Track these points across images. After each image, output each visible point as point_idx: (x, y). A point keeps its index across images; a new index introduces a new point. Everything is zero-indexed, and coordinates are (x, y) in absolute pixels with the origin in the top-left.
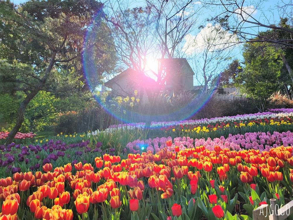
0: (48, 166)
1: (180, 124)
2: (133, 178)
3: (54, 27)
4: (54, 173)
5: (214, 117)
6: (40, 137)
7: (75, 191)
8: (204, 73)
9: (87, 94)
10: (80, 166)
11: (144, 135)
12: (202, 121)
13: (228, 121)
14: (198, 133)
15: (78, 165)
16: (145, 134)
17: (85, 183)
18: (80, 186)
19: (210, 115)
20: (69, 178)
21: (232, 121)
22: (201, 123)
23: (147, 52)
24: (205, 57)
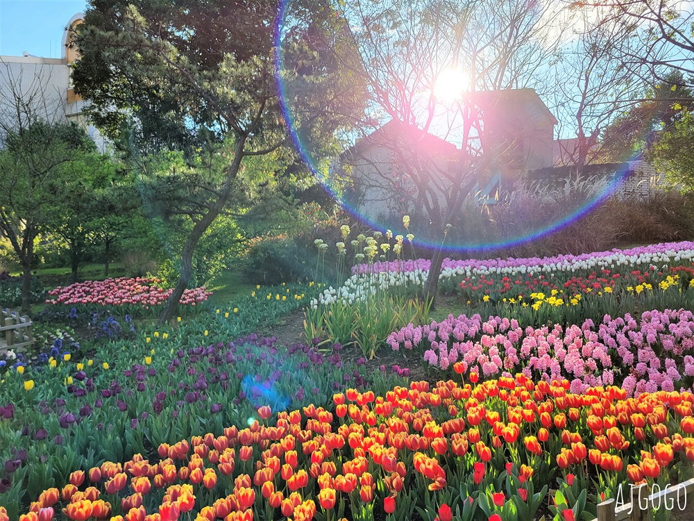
0: (266, 411)
1: (505, 270)
2: (391, 459)
3: (240, 85)
4: (279, 428)
5: (590, 249)
6: (215, 288)
7: (312, 467)
8: (580, 127)
9: (301, 181)
10: (311, 411)
11: (424, 308)
12: (559, 265)
13: (621, 264)
14: (537, 309)
15: (309, 410)
16: (426, 308)
17: (323, 450)
18: (318, 457)
19: (582, 243)
20: (299, 435)
21: (631, 265)
22: (554, 269)
23: (436, 79)
24: (583, 83)
